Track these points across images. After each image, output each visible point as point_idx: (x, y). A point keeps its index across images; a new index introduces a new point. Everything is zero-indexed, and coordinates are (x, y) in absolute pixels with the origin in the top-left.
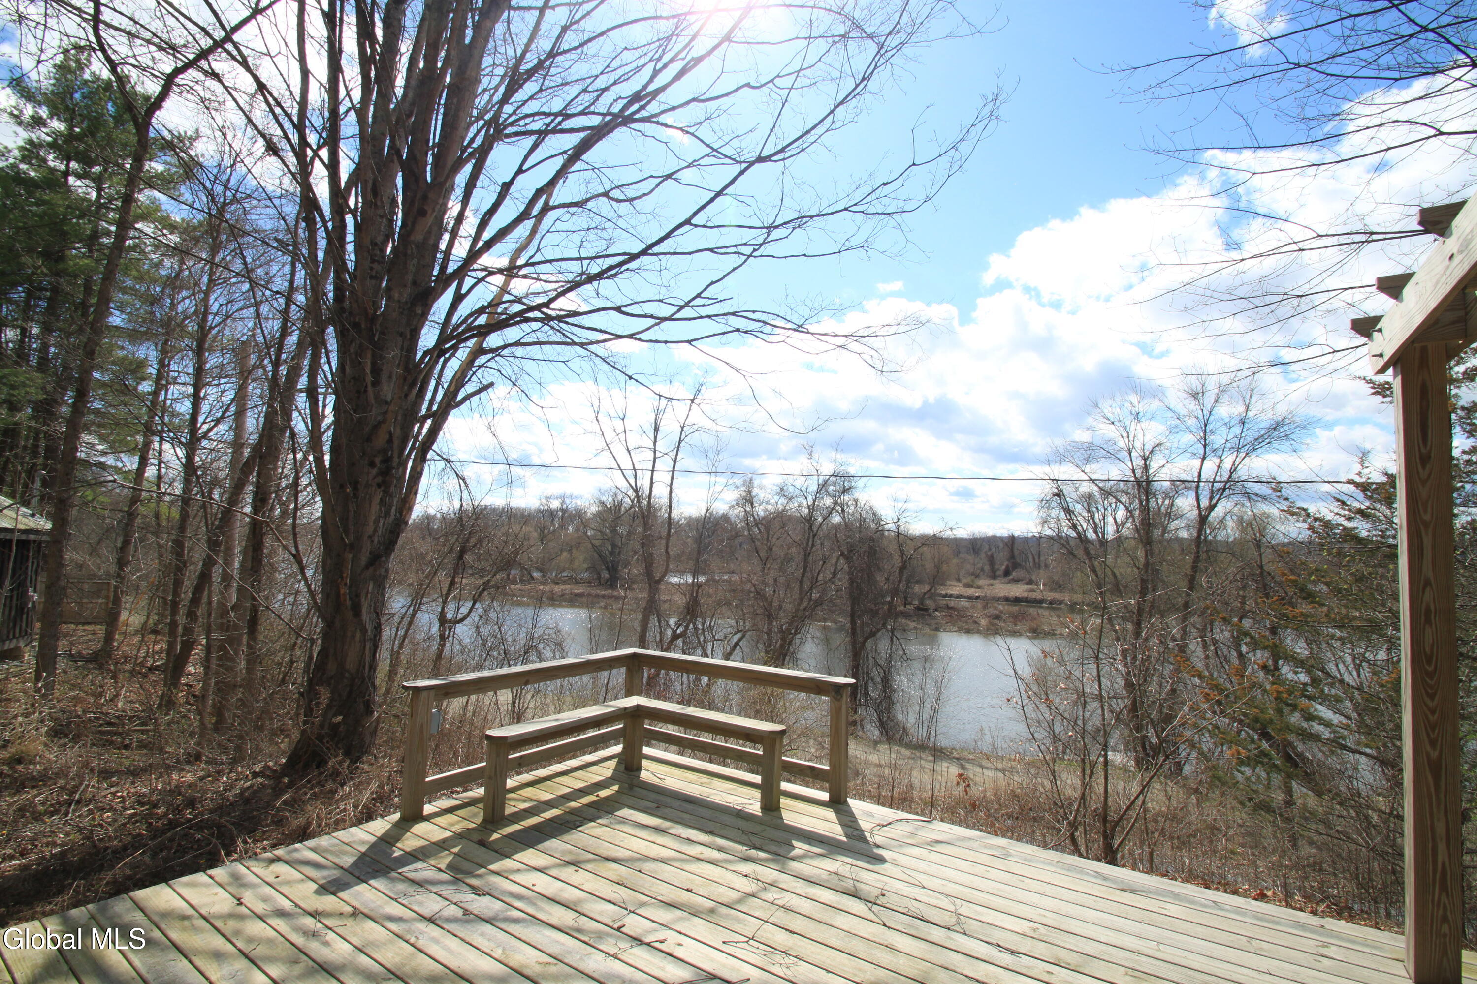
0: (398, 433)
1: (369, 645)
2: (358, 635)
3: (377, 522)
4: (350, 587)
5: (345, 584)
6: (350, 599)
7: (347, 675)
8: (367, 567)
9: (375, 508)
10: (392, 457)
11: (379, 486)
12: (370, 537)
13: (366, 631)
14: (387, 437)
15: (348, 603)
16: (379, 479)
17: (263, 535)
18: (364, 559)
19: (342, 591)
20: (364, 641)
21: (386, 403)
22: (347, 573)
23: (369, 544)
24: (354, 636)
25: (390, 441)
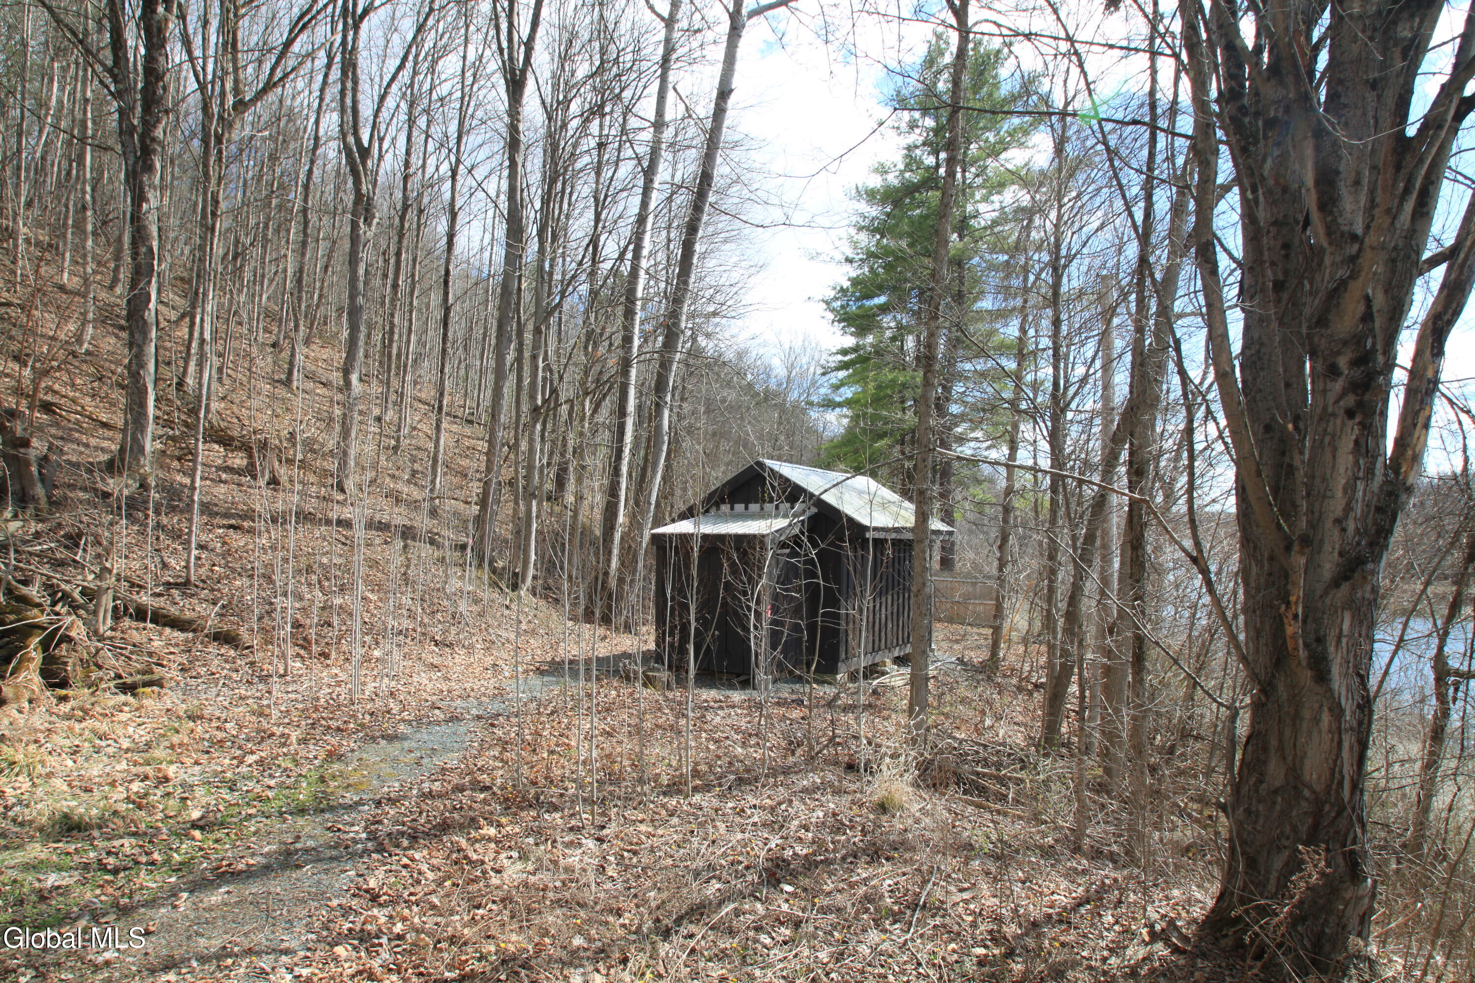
0: (1379, 300)
1: (1348, 740)
2: (1326, 718)
3: (1350, 488)
4: (1304, 621)
5: (1296, 616)
6: (1306, 645)
7: (1306, 793)
8: (1336, 583)
9: (1345, 460)
10: (1373, 350)
11: (1350, 414)
12: (1338, 521)
13: (1342, 711)
14: (1361, 308)
15: (1302, 654)
16: (1350, 400)
17: (1144, 525)
18: (1329, 565)
19: (1289, 630)
20: (1338, 731)
21: (1354, 237)
22: (1297, 594)
23: (1336, 533)
24: (1317, 720)
25: (1367, 317)
